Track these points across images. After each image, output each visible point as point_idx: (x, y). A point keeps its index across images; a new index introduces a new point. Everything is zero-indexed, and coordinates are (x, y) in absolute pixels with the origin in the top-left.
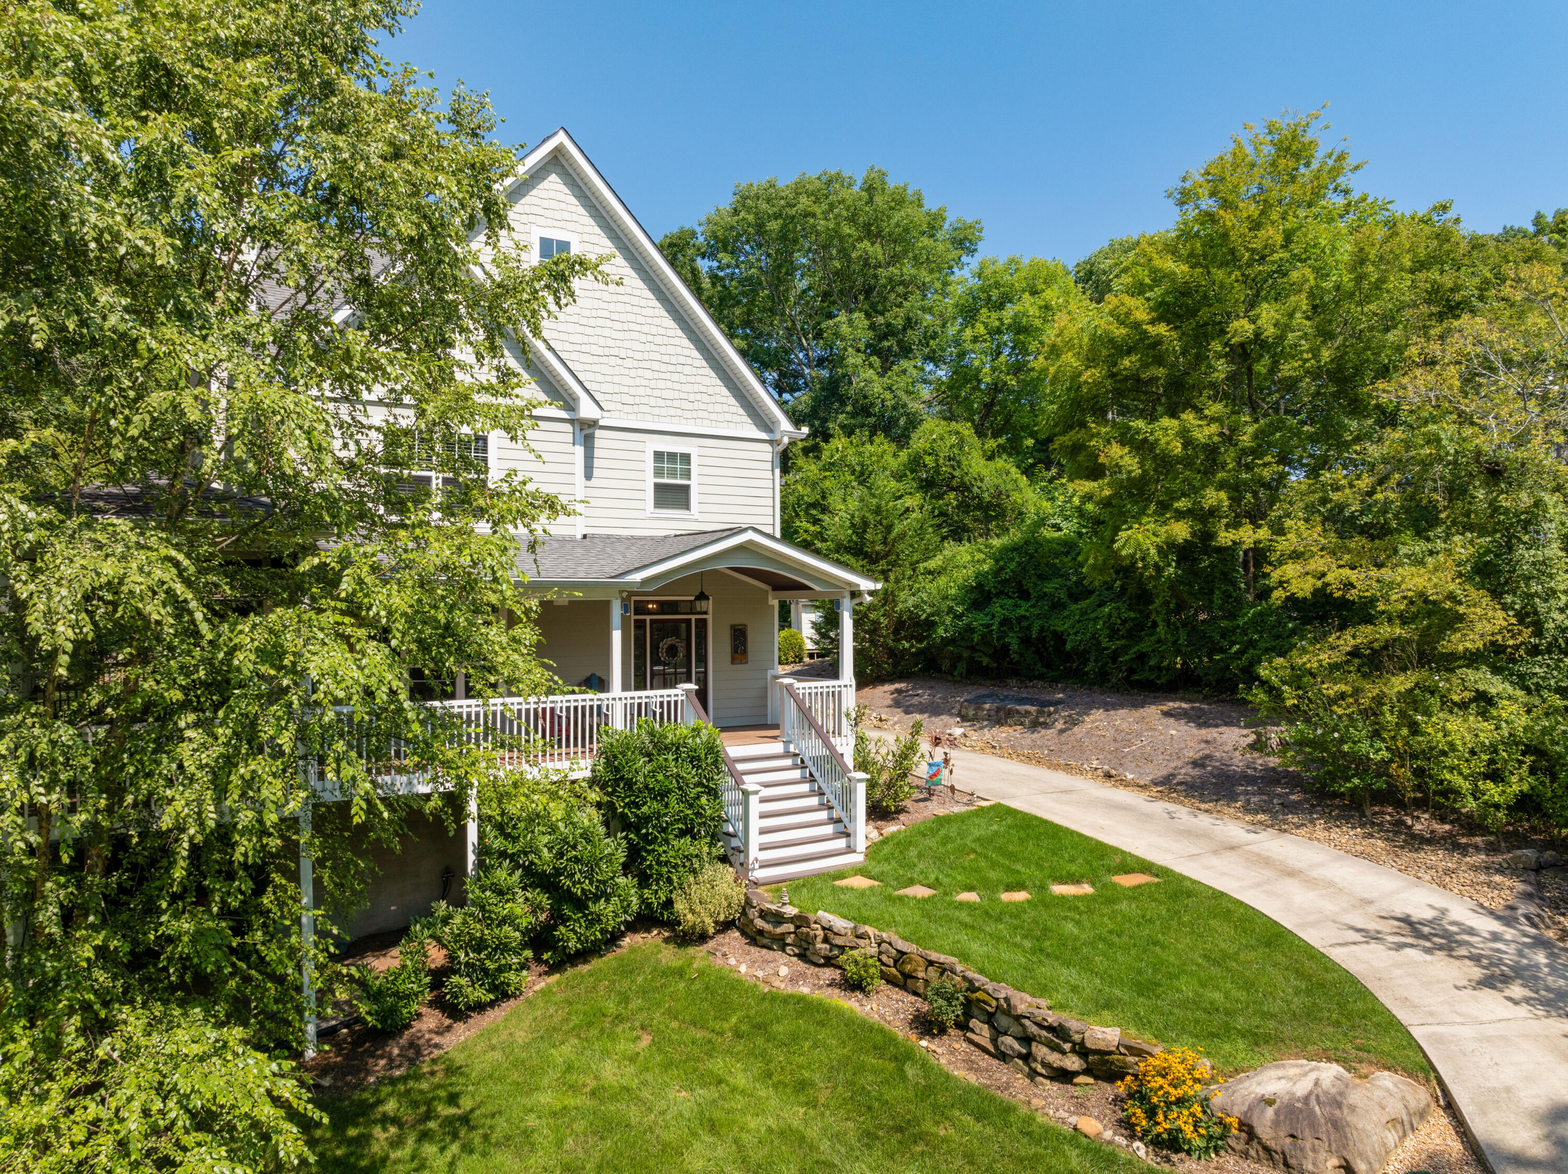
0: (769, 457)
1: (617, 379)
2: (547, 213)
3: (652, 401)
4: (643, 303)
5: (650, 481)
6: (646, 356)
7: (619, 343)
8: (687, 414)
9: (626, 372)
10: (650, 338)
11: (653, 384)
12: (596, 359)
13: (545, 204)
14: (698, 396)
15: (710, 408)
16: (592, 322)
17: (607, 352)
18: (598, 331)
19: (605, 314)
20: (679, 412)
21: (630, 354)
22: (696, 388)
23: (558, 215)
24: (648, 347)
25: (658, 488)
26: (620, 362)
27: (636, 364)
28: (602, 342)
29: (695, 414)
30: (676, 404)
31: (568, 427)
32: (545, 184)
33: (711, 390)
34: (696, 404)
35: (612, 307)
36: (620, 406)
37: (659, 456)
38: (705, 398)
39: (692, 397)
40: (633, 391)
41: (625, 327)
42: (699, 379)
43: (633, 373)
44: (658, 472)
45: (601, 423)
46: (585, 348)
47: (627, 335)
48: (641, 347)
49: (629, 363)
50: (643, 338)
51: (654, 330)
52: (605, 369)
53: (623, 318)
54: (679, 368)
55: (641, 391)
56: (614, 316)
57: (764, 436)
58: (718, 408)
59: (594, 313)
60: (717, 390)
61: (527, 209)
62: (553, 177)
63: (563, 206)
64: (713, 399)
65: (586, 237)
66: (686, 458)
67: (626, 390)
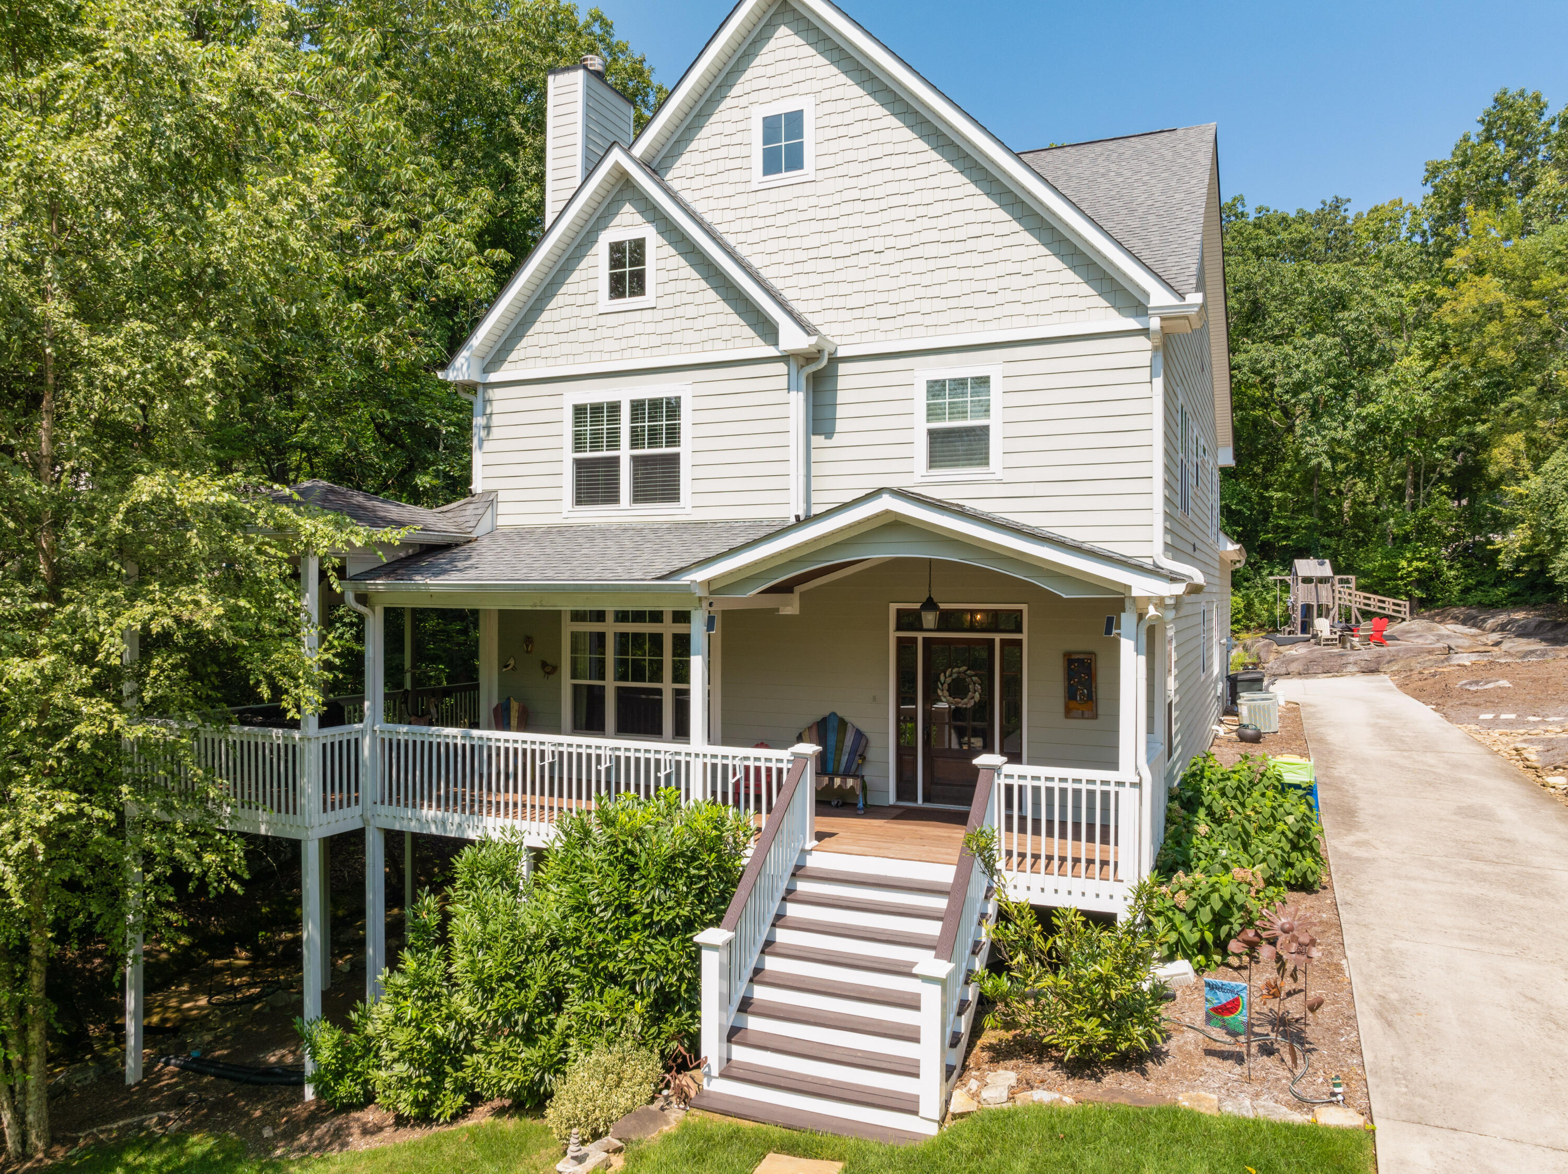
0: (1145, 359)
1: (869, 285)
2: (773, 83)
3: (926, 306)
4: (910, 160)
5: (921, 427)
6: (916, 239)
7: (873, 232)
8: (982, 315)
9: (885, 270)
10: (921, 211)
11: (926, 279)
12: (840, 263)
13: (770, 71)
14: (1004, 282)
15: (1025, 296)
16: (834, 211)
17: (855, 248)
18: (843, 222)
19: (855, 194)
20: (971, 313)
21: (890, 242)
22: (1002, 269)
23: (787, 80)
24: (919, 224)
25: (933, 435)
26: (873, 258)
27: (900, 255)
28: (848, 235)
29: (997, 312)
30: (964, 302)
31: (781, 368)
32: (772, 44)
33: (1027, 268)
34: (999, 298)
35: (863, 182)
36: (874, 324)
37: (936, 388)
38: (1017, 282)
39: (992, 286)
40: (894, 297)
41: (883, 204)
42: (1005, 254)
43: (895, 270)
44: (933, 413)
45: (840, 354)
46: (823, 252)
47: (886, 216)
48: (910, 227)
49: (889, 256)
50: (911, 213)
51: (928, 197)
52: (852, 274)
53: (879, 192)
54: (970, 245)
55: (908, 294)
56: (865, 195)
57: (1132, 324)
58: (1044, 293)
59: (837, 198)
60: (1040, 263)
61: (747, 87)
62: (783, 31)
63: (795, 64)
64: (1031, 281)
65: (825, 96)
66: (983, 382)
67: (883, 297)
